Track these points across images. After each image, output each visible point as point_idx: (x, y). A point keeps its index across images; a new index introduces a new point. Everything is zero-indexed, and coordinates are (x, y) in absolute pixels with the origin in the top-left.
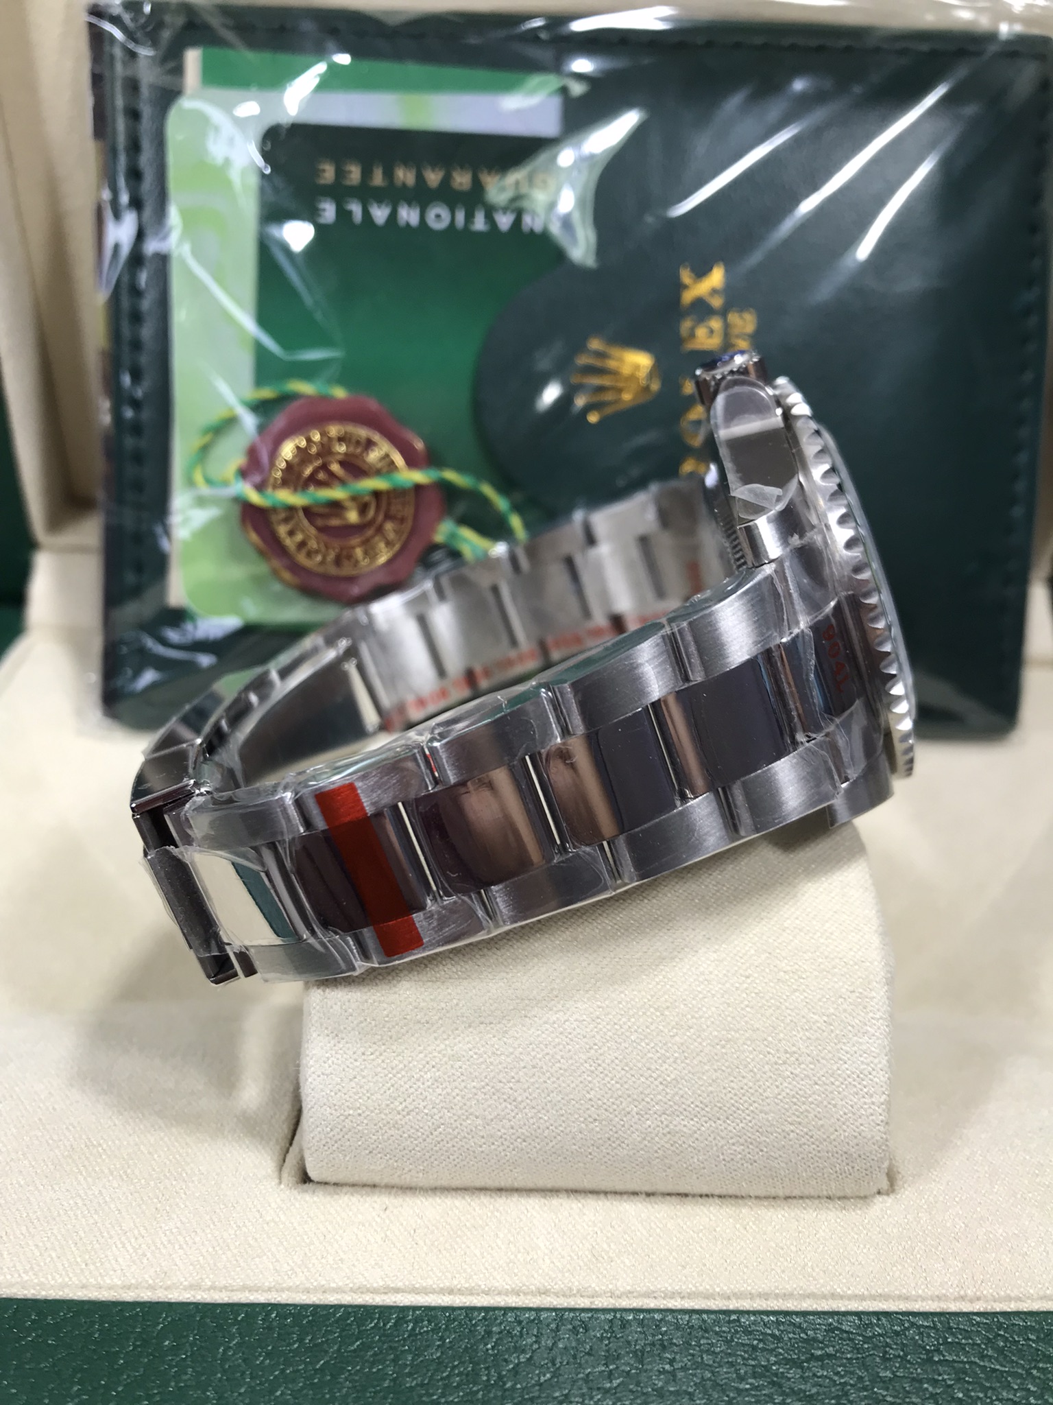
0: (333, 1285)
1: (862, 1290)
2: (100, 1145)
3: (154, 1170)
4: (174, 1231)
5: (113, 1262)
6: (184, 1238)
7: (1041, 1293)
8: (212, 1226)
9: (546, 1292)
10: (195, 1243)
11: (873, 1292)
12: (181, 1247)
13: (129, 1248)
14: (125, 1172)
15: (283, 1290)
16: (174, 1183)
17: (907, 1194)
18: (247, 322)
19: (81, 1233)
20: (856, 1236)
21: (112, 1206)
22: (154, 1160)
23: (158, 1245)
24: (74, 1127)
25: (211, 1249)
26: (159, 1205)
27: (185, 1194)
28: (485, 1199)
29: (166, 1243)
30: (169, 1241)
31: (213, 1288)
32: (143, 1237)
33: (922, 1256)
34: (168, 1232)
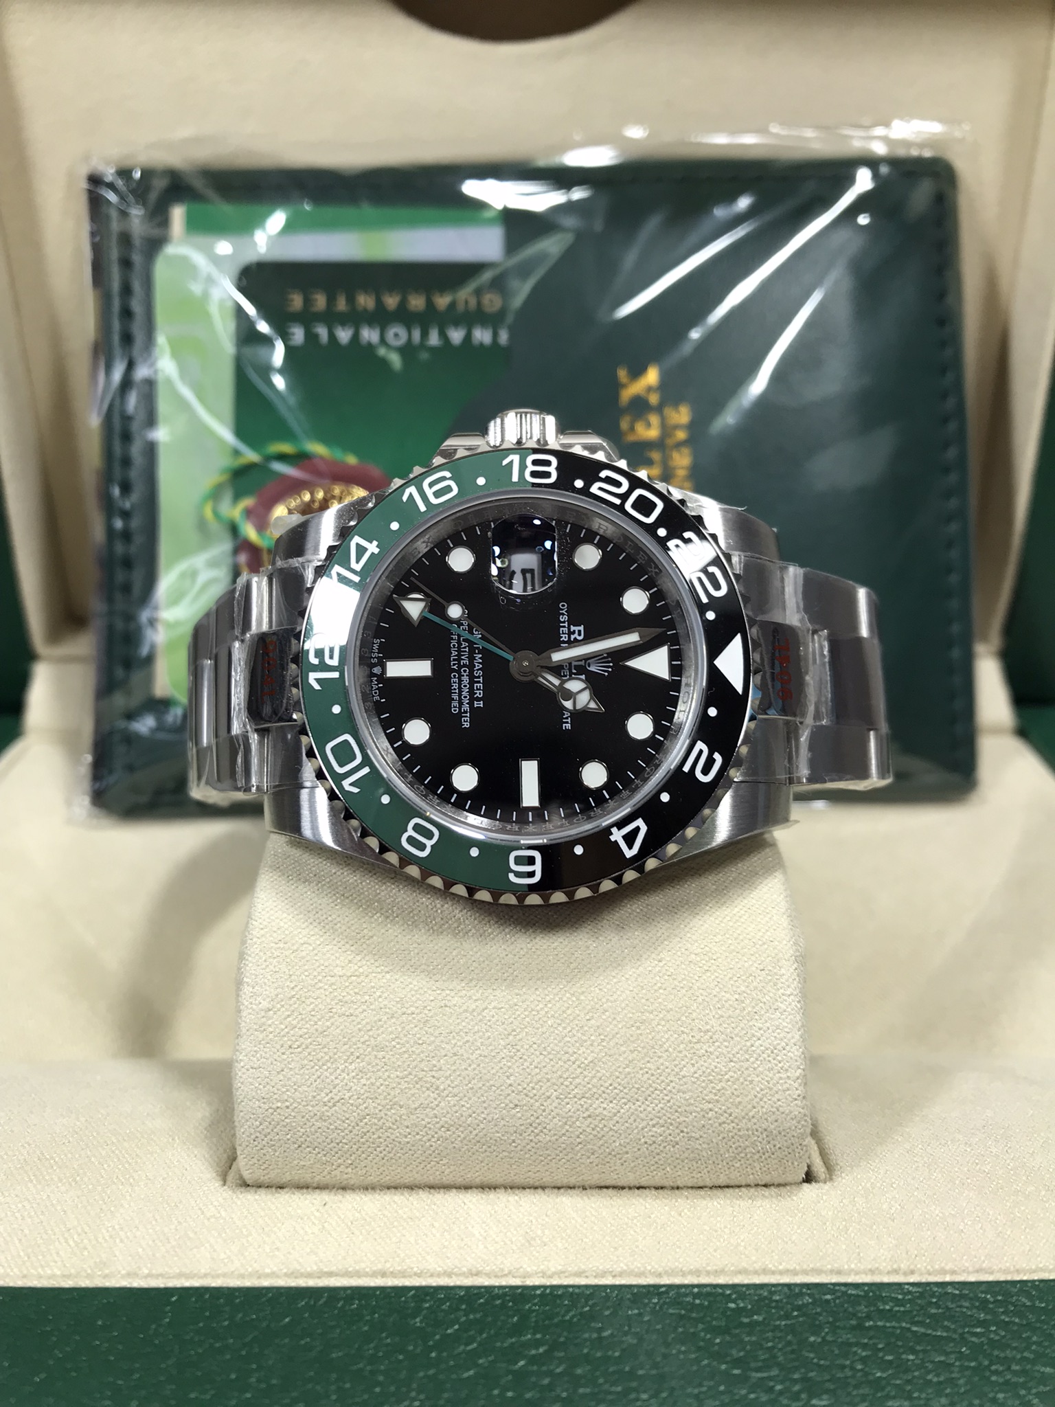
0: (268, 1271)
1: (795, 1265)
2: (52, 1158)
3: (102, 1177)
4: (117, 1227)
5: (55, 1255)
6: (126, 1233)
7: (977, 1266)
8: (154, 1223)
9: (478, 1274)
10: (135, 1237)
11: (805, 1267)
12: (122, 1241)
13: (71, 1243)
14: (75, 1180)
15: (218, 1276)
16: (121, 1187)
17: (844, 1180)
18: (226, 434)
19: (27, 1231)
20: (791, 1219)
21: (59, 1208)
22: (104, 1169)
23: (100, 1240)
24: (29, 1145)
25: (151, 1243)
26: (104, 1206)
27: (130, 1196)
28: (423, 1195)
29: (107, 1238)
30: (111, 1237)
31: (149, 1276)
32: (86, 1233)
33: (856, 1234)
34: (110, 1229)
